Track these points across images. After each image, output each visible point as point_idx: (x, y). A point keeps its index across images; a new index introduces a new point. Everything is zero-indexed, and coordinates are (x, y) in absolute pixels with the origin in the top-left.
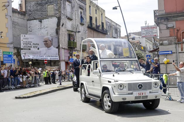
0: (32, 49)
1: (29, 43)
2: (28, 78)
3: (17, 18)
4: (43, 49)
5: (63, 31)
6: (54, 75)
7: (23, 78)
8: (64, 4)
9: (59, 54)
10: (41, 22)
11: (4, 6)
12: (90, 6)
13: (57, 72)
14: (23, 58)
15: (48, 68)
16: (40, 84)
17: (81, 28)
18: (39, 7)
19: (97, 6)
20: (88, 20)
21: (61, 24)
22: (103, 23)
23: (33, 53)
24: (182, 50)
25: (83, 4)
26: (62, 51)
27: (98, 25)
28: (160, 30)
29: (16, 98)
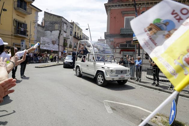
0: (46, 44)
1: (45, 41)
2: (42, 58)
3: (40, 29)
4: (51, 45)
5: (61, 37)
7: (40, 58)
8: (63, 25)
9: (59, 48)
10: (51, 32)
11: (34, 22)
12: (75, 27)
13: (57, 57)
14: (41, 48)
15: (53, 54)
16: (48, 61)
17: (70, 37)
18: (51, 25)
19: (79, 27)
20: (74, 33)
21: (61, 34)
22: (81, 36)
23: (46, 47)
24: (116, 52)
25: (72, 26)
26: (61, 47)
27: (78, 36)
28: (107, 41)
29: (36, 67)
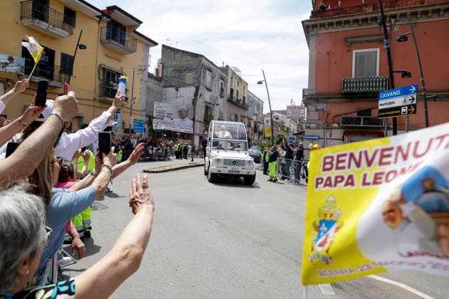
0: (166, 119)
1: (163, 112)
2: (158, 150)
3: (152, 84)
4: (177, 120)
5: (200, 102)
6: (186, 149)
7: (152, 149)
8: (205, 73)
9: (193, 127)
10: (177, 90)
11: (140, 70)
12: (232, 78)
13: (190, 147)
14: (154, 128)
15: (181, 141)
16: (171, 157)
17: (220, 101)
18: (176, 74)
19: (240, 78)
20: (229, 92)
21: (199, 94)
22: (244, 98)
23: (165, 123)
24: (331, 135)
25: (224, 75)
26: (198, 124)
27: (239, 98)
28: (308, 111)
29: (144, 171)
